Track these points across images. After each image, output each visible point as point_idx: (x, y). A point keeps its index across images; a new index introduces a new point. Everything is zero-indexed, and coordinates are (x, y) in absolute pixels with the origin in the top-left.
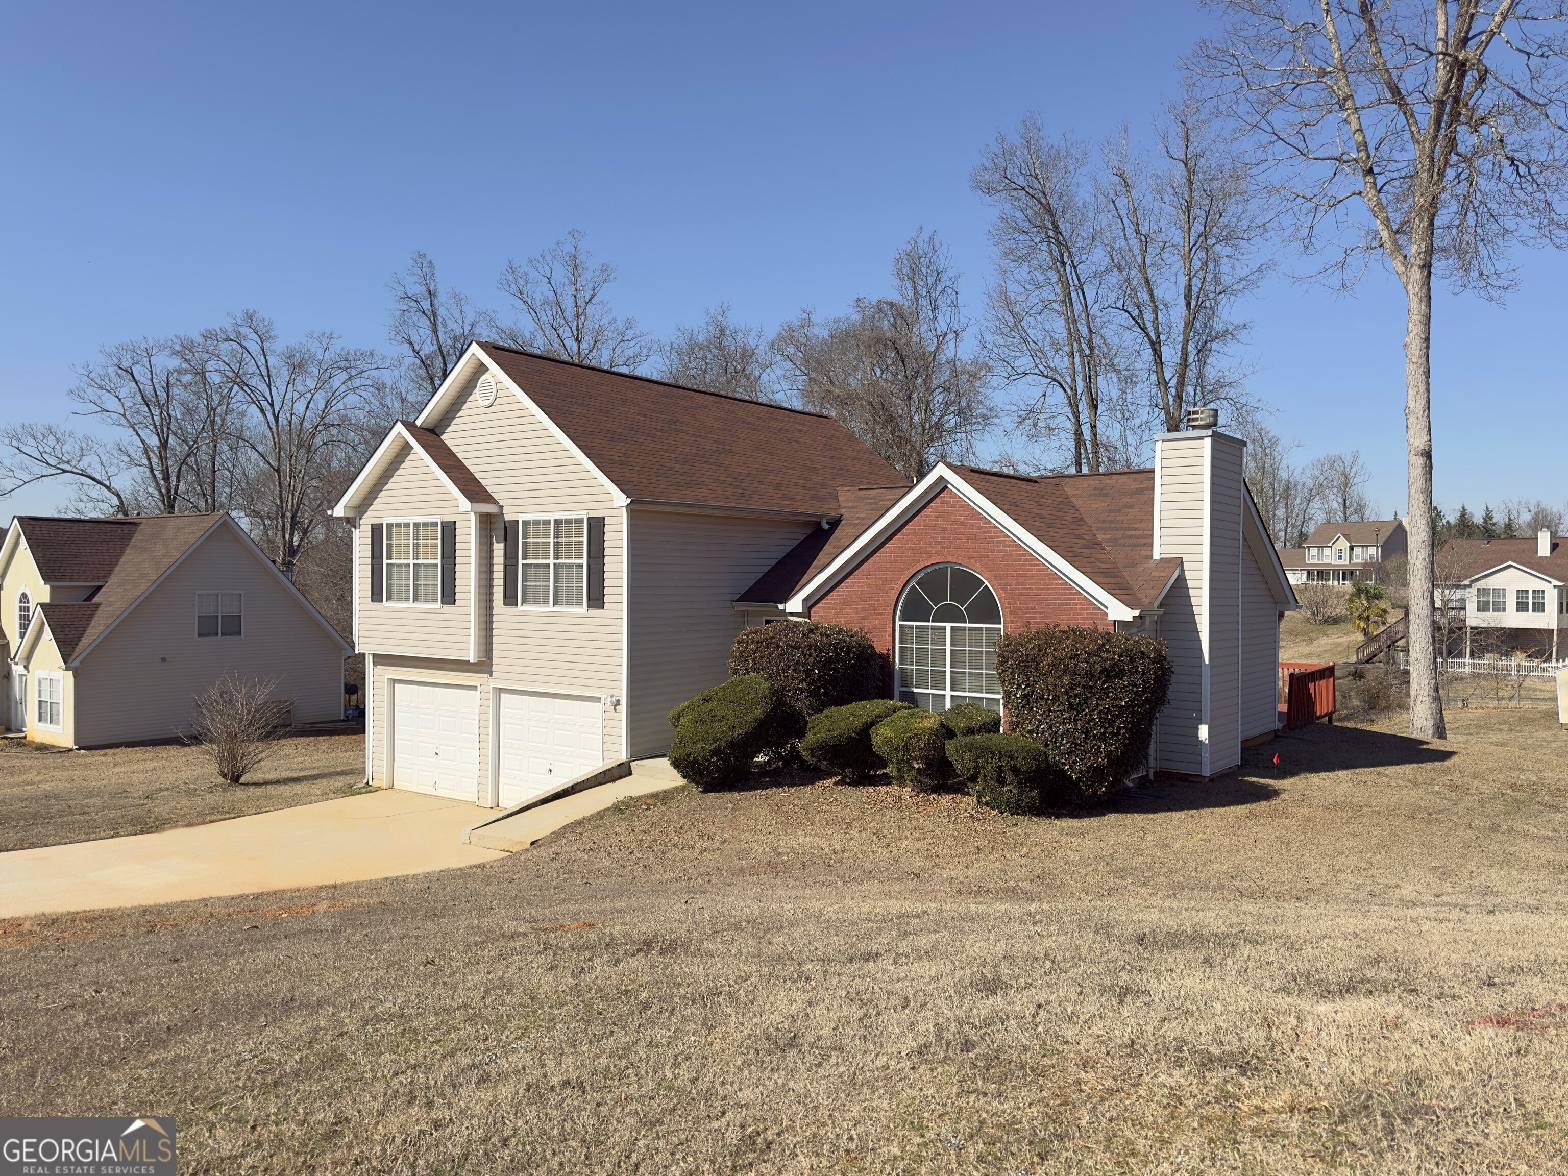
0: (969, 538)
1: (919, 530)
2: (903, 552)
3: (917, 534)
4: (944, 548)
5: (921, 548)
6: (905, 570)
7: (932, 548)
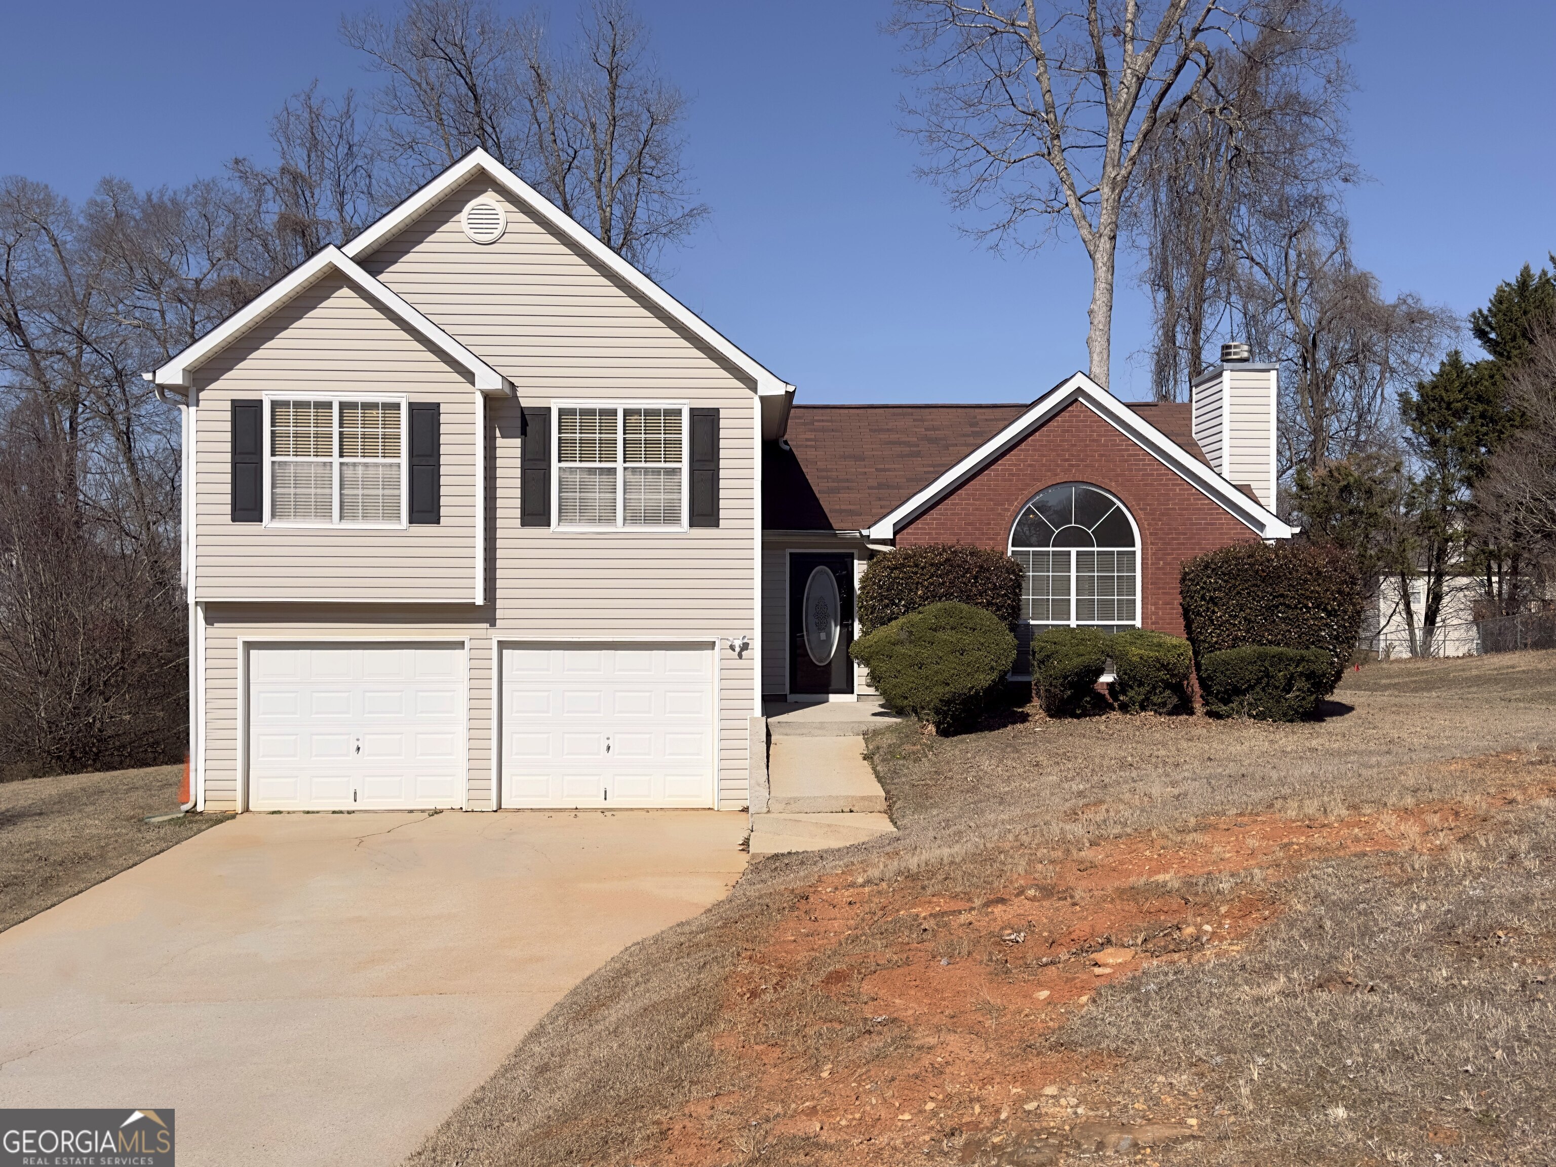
0: (1101, 456)
1: (1042, 446)
2: (1020, 470)
3: (1039, 450)
4: (1072, 466)
5: (1043, 465)
6: (1024, 490)
7: (1058, 466)
